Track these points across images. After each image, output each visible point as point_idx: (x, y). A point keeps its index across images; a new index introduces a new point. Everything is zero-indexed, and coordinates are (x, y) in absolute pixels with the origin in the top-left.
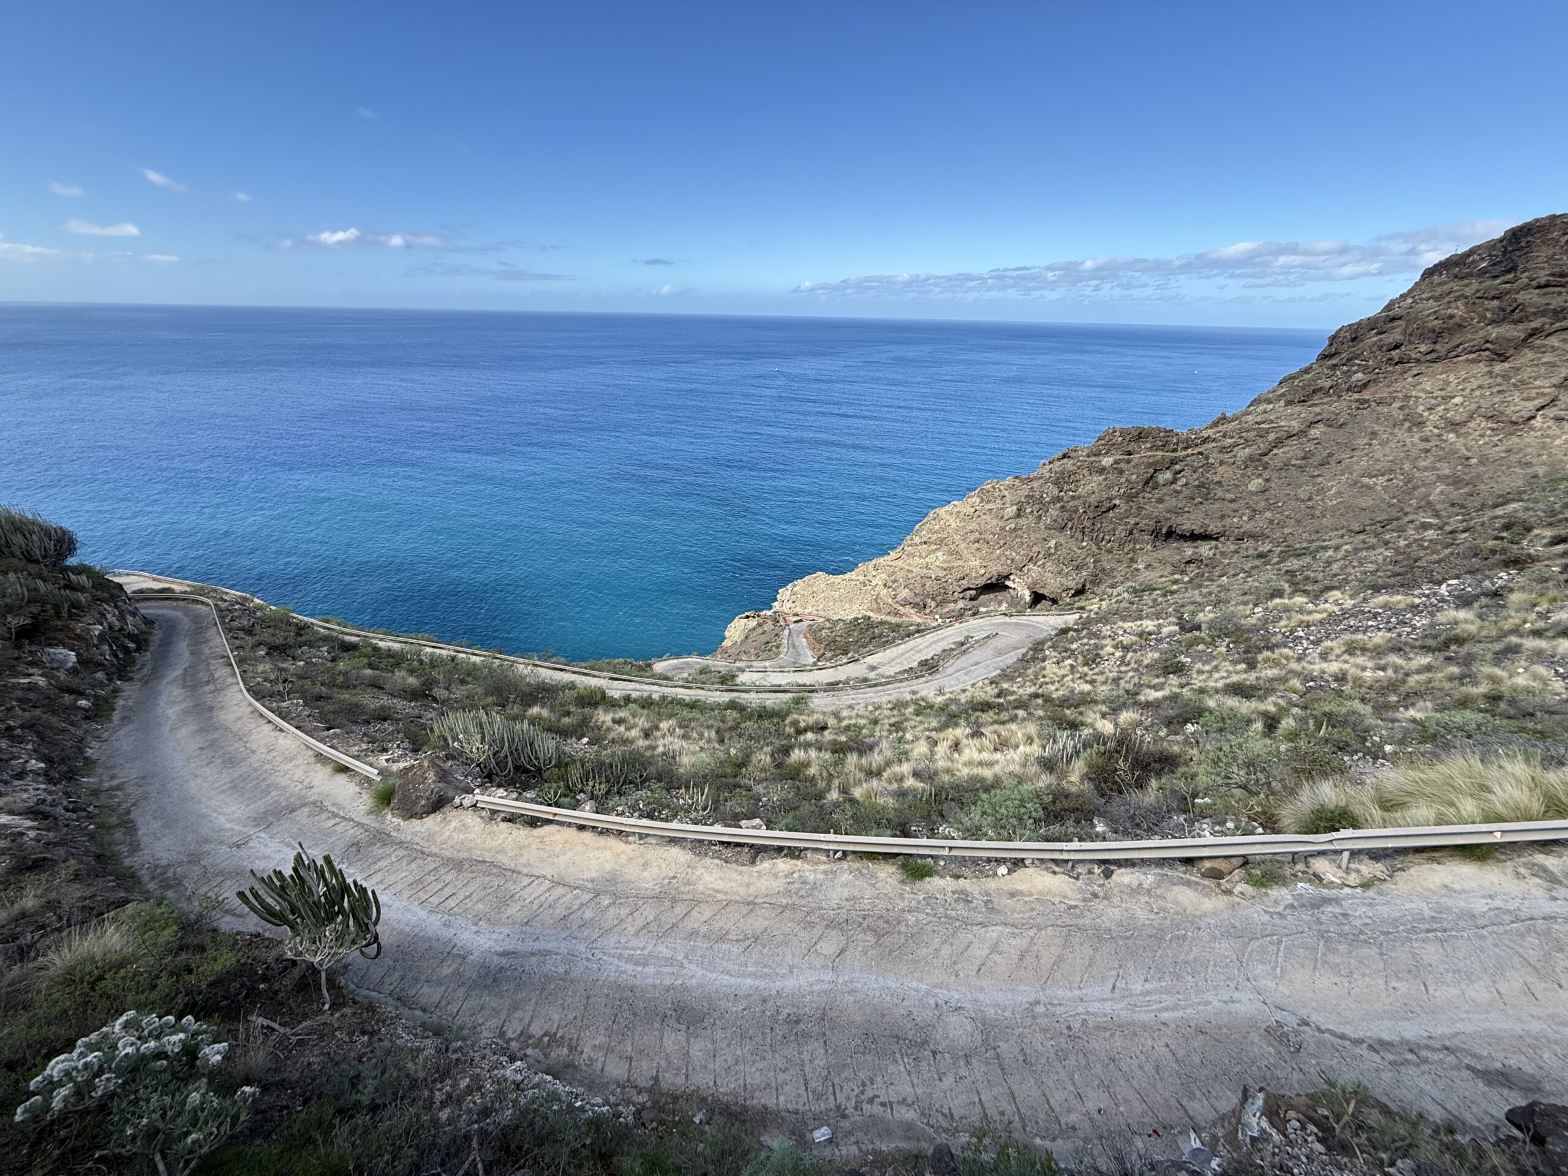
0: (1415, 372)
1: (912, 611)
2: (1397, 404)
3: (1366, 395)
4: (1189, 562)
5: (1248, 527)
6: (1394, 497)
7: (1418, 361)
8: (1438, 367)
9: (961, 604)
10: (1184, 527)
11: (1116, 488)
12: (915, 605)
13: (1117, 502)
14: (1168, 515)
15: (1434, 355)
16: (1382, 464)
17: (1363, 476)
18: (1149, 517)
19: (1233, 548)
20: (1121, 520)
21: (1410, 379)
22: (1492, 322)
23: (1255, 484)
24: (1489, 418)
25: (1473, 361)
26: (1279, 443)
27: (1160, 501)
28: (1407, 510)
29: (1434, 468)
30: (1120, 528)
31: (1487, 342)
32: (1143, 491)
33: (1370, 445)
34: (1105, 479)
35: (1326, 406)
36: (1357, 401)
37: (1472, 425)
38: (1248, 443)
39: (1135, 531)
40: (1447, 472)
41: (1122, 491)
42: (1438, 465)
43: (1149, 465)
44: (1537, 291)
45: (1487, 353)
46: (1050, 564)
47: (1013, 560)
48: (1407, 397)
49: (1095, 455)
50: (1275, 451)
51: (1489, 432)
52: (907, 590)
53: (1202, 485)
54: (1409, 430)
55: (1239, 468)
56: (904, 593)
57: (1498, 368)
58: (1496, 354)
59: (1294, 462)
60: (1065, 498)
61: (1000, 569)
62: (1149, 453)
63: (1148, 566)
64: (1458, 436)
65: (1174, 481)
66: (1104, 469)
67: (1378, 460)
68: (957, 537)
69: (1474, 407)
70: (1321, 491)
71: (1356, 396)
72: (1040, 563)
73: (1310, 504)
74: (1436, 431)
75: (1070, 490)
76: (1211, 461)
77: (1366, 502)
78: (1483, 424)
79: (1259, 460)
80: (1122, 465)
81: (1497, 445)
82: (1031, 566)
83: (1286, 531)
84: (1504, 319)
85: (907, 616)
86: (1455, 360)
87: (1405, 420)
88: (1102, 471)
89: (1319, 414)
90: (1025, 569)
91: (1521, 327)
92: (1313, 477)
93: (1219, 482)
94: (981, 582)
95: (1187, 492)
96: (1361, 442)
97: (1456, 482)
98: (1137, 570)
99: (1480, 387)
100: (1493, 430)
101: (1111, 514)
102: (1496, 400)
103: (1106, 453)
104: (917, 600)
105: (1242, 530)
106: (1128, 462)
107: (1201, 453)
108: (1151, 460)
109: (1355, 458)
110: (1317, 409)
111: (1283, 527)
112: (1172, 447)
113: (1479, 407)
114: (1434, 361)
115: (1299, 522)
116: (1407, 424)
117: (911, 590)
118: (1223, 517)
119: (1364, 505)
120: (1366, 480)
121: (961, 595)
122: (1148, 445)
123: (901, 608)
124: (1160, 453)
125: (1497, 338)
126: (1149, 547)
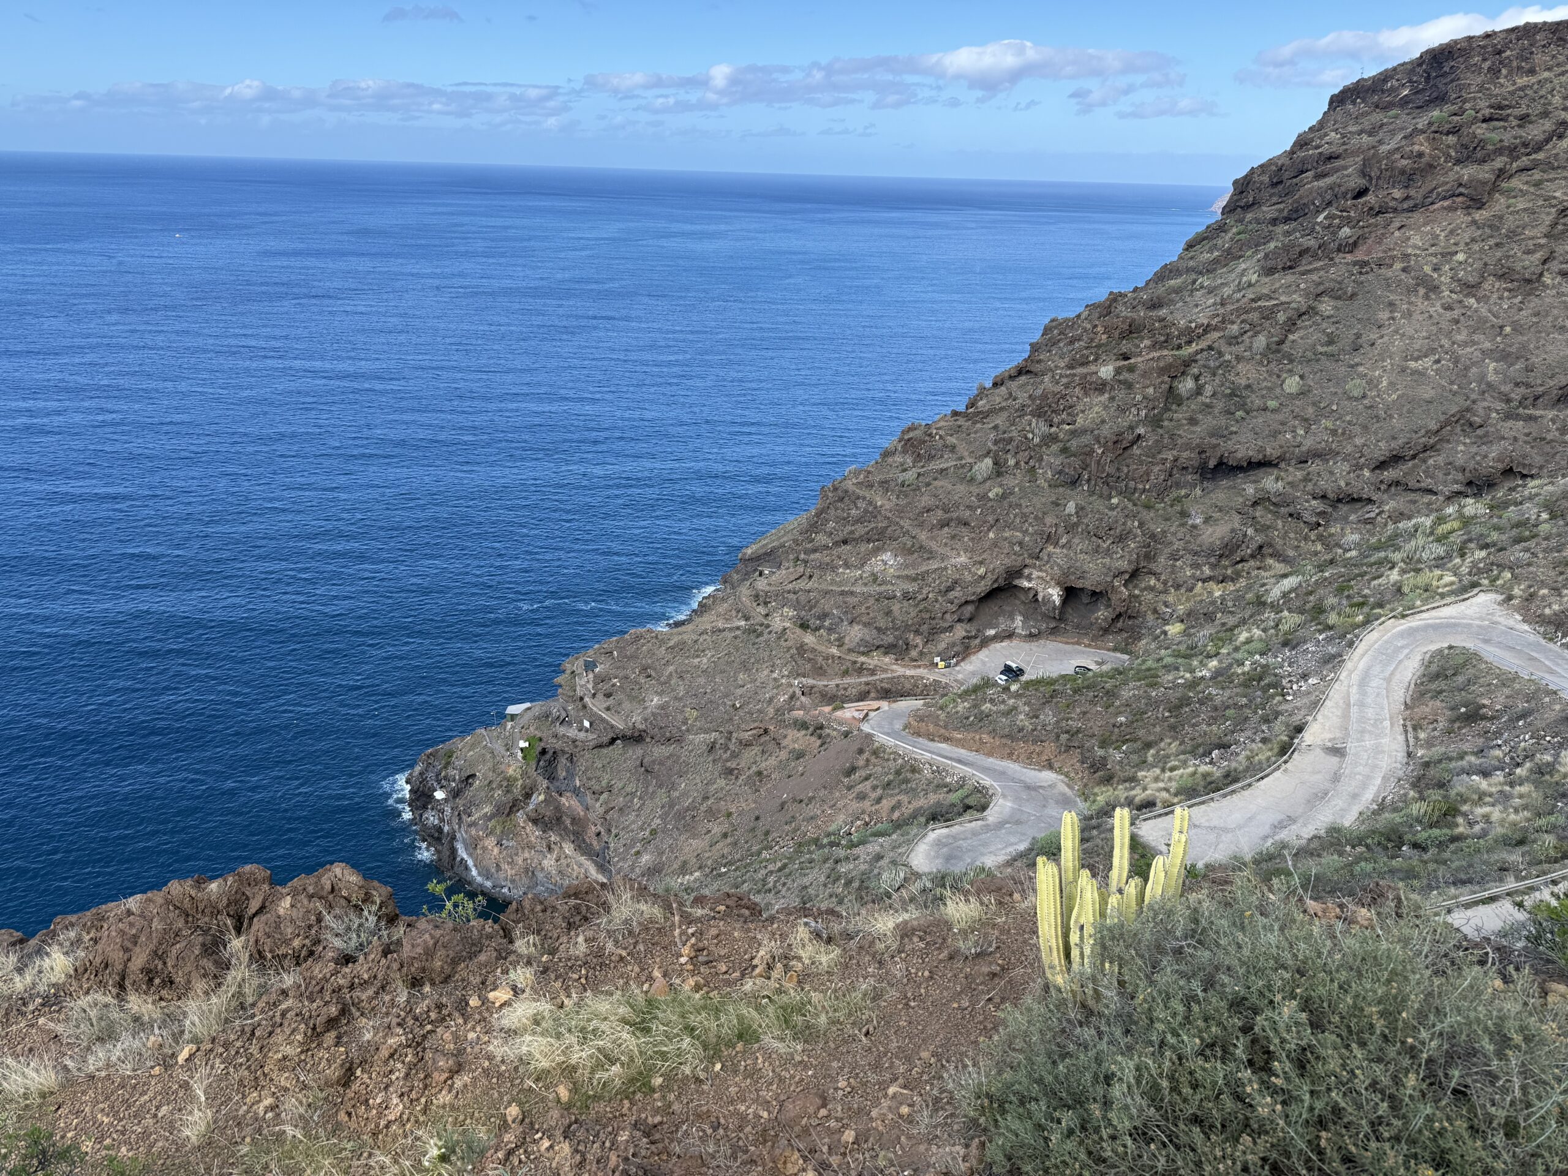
0: (1398, 225)
1: (887, 660)
2: (1398, 266)
3: (1360, 255)
4: (1255, 504)
5: (1308, 443)
6: (1452, 383)
7: (1395, 210)
8: (1417, 217)
9: (960, 631)
10: (1239, 455)
11: (1134, 411)
12: (888, 649)
13: (1141, 430)
14: (1214, 441)
15: (1411, 203)
16: (1420, 342)
17: (1406, 359)
18: (1187, 447)
19: (1299, 475)
20: (1153, 457)
21: (1397, 234)
22: (1458, 162)
23: (1292, 384)
24: (1501, 277)
25: (1450, 209)
26: (1291, 325)
27: (1193, 421)
28: (1473, 396)
29: (1474, 343)
30: (1156, 469)
31: (1460, 185)
32: (1167, 409)
33: (1393, 319)
34: (1112, 399)
35: (1322, 273)
36: (1355, 263)
37: (1486, 286)
38: (1255, 329)
39: (1175, 471)
40: (1488, 345)
41: (1143, 413)
42: (1476, 337)
43: (1162, 371)
44: (1484, 125)
45: (1460, 199)
46: (1076, 541)
47: (1021, 544)
48: (1406, 257)
49: (1082, 364)
50: (1291, 337)
51: (1506, 294)
52: (856, 627)
53: (1233, 394)
54: (1427, 297)
55: (1261, 363)
56: (855, 633)
57: (1480, 215)
58: (1472, 199)
59: (1320, 349)
60: (1061, 436)
61: (1007, 561)
62: (1156, 354)
63: (1207, 520)
64: (1478, 301)
65: (1199, 391)
66: (1104, 384)
67: (1411, 338)
68: (906, 524)
69: (1478, 265)
70: (1372, 383)
71: (1349, 258)
72: (1064, 540)
73: (1365, 402)
74: (1454, 296)
75: (1063, 422)
76: (1228, 357)
77: (1428, 393)
78: (1497, 285)
79: (1278, 351)
80: (1125, 375)
81: (1521, 310)
82: (1051, 548)
83: (1358, 441)
84: (1468, 157)
85: (885, 671)
86: (1432, 208)
87: (1418, 285)
88: (1101, 387)
89: (1320, 284)
90: (1044, 555)
91: (1487, 167)
92: (1352, 366)
93: (1248, 386)
94: (983, 588)
95: (1220, 405)
96: (1384, 315)
97: (1504, 356)
98: (1194, 527)
99: (1473, 240)
100: (1510, 290)
101: (1136, 451)
102: (1499, 254)
103: (1096, 360)
104: (889, 639)
105: (1304, 449)
106: (1131, 369)
107: (1210, 348)
108: (1162, 364)
109: (1386, 338)
110: (1315, 277)
111: (1350, 438)
112: (1176, 342)
113: (1486, 264)
114: (1411, 210)
115: (1365, 428)
116: (1422, 291)
117: (865, 625)
118: (1275, 434)
119: (1427, 396)
120: (1412, 364)
121: (956, 617)
122: (1147, 342)
123: (862, 659)
124: (1165, 352)
125: (1471, 181)
126: (1198, 491)
